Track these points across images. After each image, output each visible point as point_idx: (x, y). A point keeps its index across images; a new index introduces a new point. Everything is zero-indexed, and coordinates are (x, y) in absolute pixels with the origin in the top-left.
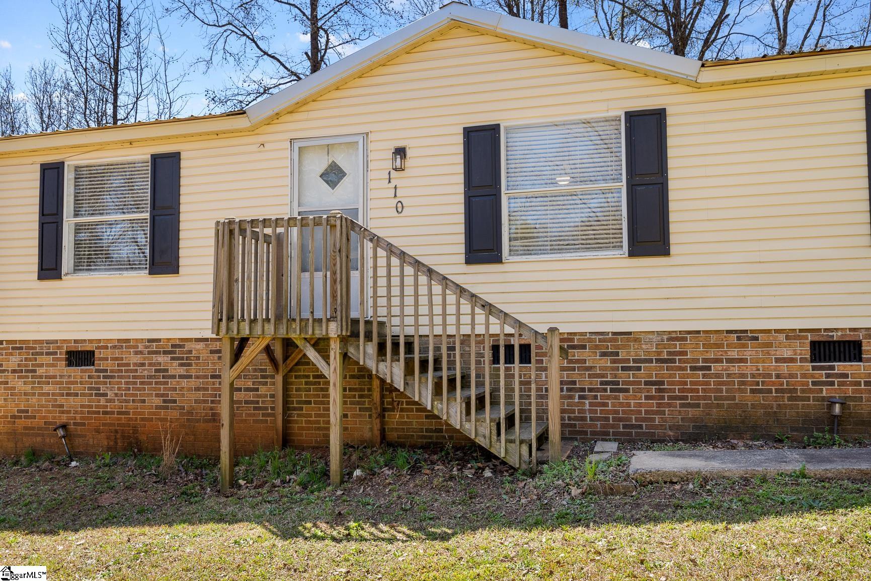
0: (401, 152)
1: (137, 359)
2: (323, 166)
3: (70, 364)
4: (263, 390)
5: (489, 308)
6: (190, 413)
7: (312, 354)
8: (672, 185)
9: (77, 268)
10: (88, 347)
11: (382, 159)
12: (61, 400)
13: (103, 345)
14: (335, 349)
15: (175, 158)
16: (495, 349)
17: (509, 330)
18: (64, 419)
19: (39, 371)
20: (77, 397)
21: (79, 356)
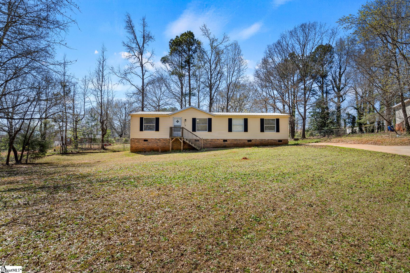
0: (185, 120)
1: (154, 141)
2: (177, 120)
3: (144, 141)
5: (197, 136)
6: (159, 147)
7: (180, 140)
9: (144, 130)
10: (147, 139)
11: (183, 120)
12: (143, 145)
13: (149, 139)
14: (182, 139)
15: (159, 118)
17: (198, 138)
18: (143, 147)
19: (140, 142)
20: (145, 145)
21: (146, 140)
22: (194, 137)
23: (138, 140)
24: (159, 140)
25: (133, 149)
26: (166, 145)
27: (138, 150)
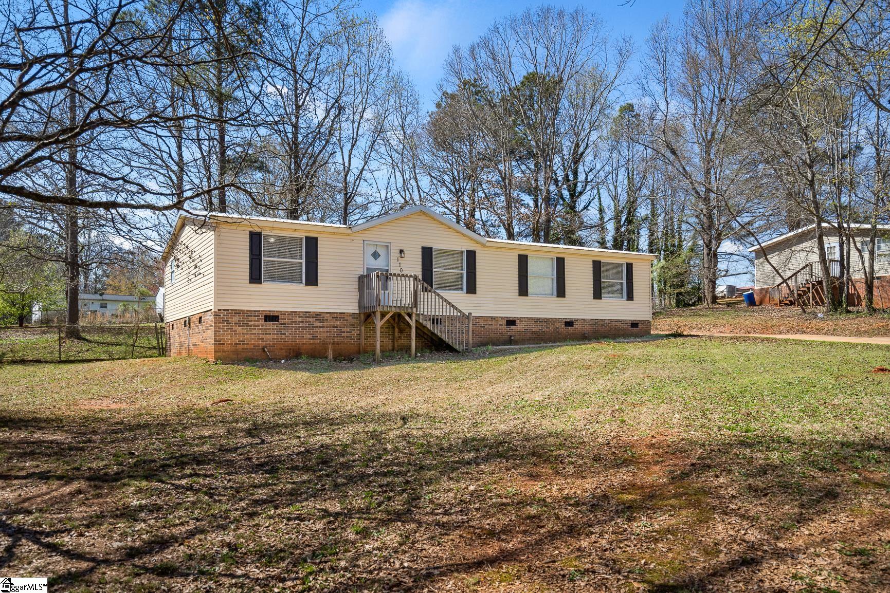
0: (401, 251)
1: (300, 319)
2: (372, 251)
3: (266, 321)
4: (353, 332)
6: (324, 341)
7: (407, 318)
8: (477, 273)
10: (276, 314)
11: (395, 254)
12: (261, 337)
13: (283, 313)
14: (414, 316)
15: (315, 239)
16: (433, 320)
18: (264, 344)
19: (250, 324)
20: (270, 335)
21: (271, 318)
22: (448, 310)
23: (245, 316)
24: (318, 316)
25: (224, 351)
26: (343, 334)
27: (244, 355)
